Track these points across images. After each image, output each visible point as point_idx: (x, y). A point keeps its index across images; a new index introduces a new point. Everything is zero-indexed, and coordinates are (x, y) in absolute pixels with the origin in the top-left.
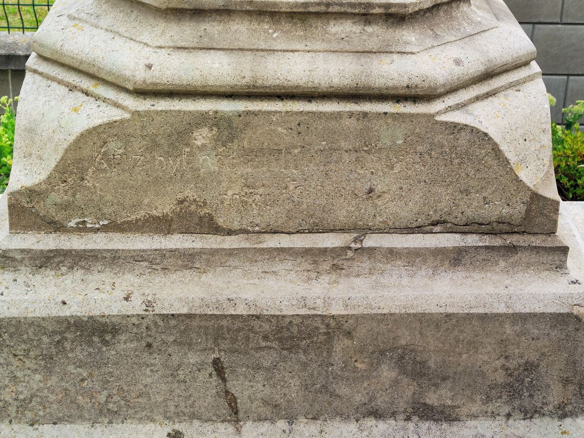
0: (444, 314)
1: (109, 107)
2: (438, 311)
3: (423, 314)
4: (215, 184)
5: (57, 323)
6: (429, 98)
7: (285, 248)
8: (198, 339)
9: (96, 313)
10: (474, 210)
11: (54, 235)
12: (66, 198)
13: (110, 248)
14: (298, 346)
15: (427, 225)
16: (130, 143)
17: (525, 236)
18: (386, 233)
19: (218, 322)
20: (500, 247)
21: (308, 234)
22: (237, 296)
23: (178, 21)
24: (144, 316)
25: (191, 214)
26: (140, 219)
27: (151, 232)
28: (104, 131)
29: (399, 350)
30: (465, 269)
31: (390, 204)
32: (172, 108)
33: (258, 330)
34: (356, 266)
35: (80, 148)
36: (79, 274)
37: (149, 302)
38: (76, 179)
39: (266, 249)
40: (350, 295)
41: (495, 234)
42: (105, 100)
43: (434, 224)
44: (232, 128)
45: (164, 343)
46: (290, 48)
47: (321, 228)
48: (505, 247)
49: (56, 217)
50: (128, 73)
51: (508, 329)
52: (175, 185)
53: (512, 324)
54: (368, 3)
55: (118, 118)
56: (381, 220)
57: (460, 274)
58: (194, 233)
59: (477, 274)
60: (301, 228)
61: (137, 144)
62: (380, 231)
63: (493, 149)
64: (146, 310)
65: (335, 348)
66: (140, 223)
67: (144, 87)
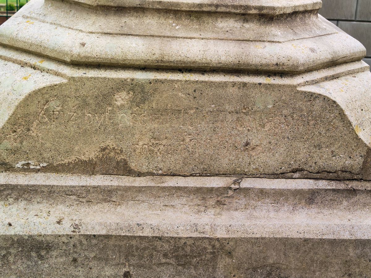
0: (303, 239)
1: (51, 76)
2: (298, 237)
3: (287, 239)
4: (130, 136)
5: (4, 241)
6: (292, 74)
7: (181, 187)
8: (113, 256)
9: (34, 233)
10: (324, 161)
11: (4, 174)
12: (15, 144)
13: (48, 184)
14: (190, 263)
15: (288, 172)
16: (66, 103)
17: (362, 182)
18: (258, 177)
19: (129, 242)
20: (344, 190)
21: (199, 177)
22: (144, 222)
23: (105, 15)
24: (72, 236)
25: (110, 159)
26: (71, 162)
27: (80, 173)
28: (47, 92)
29: (268, 268)
30: (317, 206)
31: (261, 155)
32: (99, 76)
33: (160, 249)
34: (235, 202)
35: (28, 105)
36: (22, 204)
37: (76, 225)
38: (24, 130)
39: (167, 187)
40: (231, 223)
41: (340, 180)
42: (48, 71)
43: (294, 171)
44: (144, 93)
45: (86, 258)
46: (189, 36)
47: (209, 172)
48: (347, 190)
49: (6, 159)
50: (66, 49)
51: (352, 253)
52: (99, 136)
53: (354, 248)
54: (246, 6)
55: (57, 83)
56: (254, 167)
57: (313, 210)
58: (112, 175)
59: (326, 211)
60: (193, 172)
61: (72, 103)
62: (253, 176)
63: (339, 114)
64: (74, 232)
65: (218, 265)
66: (71, 166)
67: (78, 59)
